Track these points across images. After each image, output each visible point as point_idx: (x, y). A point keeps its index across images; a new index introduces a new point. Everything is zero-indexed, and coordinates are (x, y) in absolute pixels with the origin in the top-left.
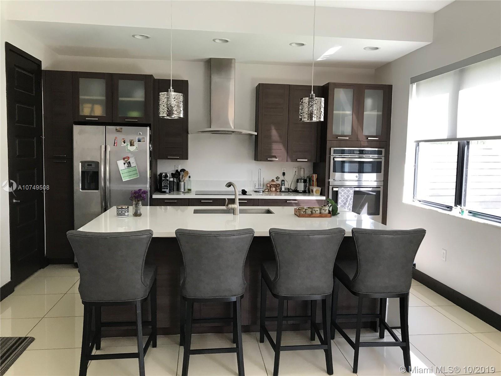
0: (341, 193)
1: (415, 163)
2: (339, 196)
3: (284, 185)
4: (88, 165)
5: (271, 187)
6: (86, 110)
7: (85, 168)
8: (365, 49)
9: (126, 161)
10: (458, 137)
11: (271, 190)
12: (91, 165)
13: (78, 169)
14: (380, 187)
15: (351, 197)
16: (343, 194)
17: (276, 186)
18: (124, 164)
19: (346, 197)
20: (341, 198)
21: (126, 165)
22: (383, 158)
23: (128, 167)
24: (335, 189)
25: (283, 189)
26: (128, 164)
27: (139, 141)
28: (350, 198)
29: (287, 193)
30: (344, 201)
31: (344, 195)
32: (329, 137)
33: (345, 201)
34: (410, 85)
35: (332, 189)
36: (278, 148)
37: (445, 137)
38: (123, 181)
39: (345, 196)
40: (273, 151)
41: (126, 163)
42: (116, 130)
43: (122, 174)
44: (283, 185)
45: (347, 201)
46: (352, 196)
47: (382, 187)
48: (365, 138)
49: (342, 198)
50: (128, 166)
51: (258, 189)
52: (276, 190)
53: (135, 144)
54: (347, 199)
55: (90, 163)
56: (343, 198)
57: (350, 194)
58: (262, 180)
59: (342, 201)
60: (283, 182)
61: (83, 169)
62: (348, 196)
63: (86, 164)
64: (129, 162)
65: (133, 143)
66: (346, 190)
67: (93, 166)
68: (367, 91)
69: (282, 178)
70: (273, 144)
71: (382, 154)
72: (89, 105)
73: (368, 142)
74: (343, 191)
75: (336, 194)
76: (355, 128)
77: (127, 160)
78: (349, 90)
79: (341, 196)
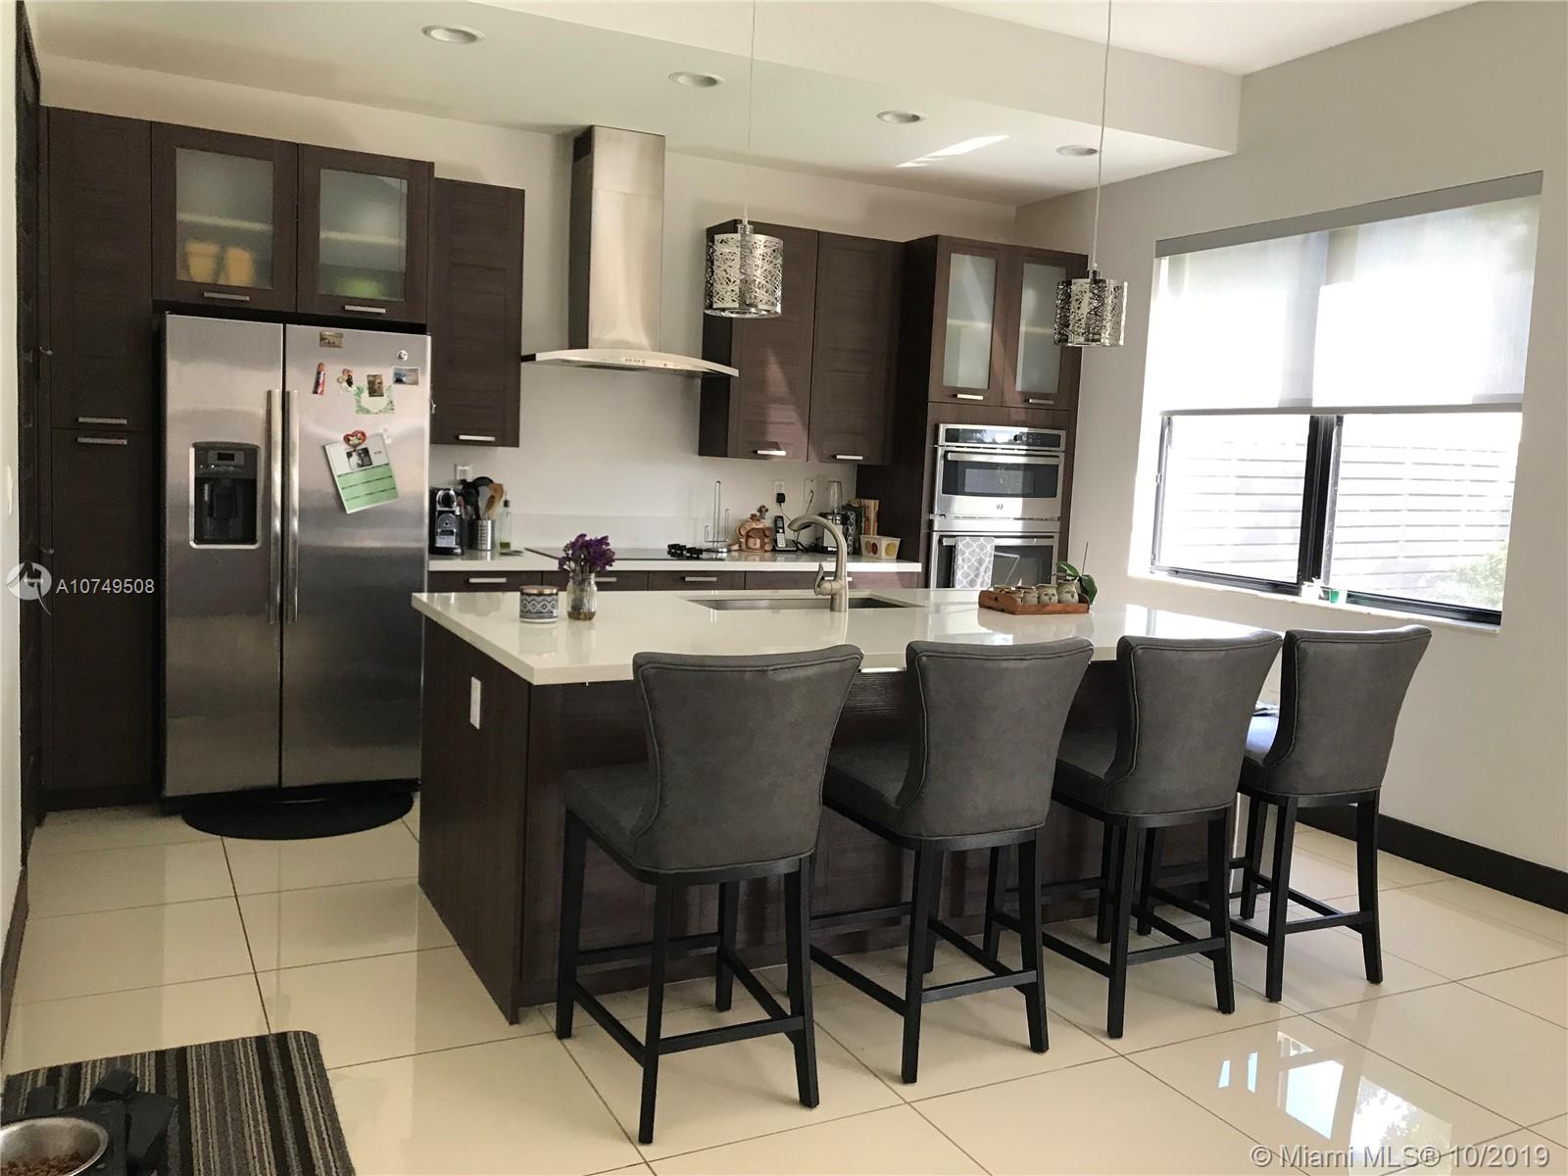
0: (964, 554)
1: (1159, 470)
2: (959, 560)
3: (784, 532)
4: (221, 457)
5: (750, 537)
6: (198, 264)
7: (207, 466)
8: (1059, 150)
9: (355, 446)
10: (1316, 404)
11: (751, 545)
12: (231, 457)
13: (182, 471)
14: (1053, 537)
15: (986, 563)
16: (967, 554)
17: (762, 533)
18: (349, 455)
19: (976, 564)
20: (963, 567)
21: (355, 458)
22: (1062, 456)
23: (362, 466)
24: (945, 542)
25: (781, 544)
26: (359, 455)
27: (399, 381)
28: (984, 566)
29: (793, 556)
30: (969, 575)
31: (969, 559)
32: (934, 394)
33: (972, 576)
34: (1155, 260)
35: (940, 541)
36: (784, 420)
37: (1275, 405)
38: (348, 512)
39: (973, 560)
40: (771, 428)
41: (354, 454)
42: (322, 339)
43: (343, 489)
44: (781, 531)
45: (977, 576)
46: (989, 562)
47: (1057, 536)
48: (1019, 399)
49: (966, 567)
50: (360, 462)
51: (714, 542)
52: (763, 545)
53: (384, 390)
54: (978, 569)
55: (225, 452)
56: (969, 567)
57: (985, 555)
58: (723, 515)
59: (966, 575)
60: (780, 524)
61: (201, 472)
62: (981, 562)
63: (212, 455)
64: (366, 451)
65: (379, 387)
66: (975, 544)
67: (240, 459)
68: (1030, 270)
69: (774, 510)
70: (772, 405)
71: (1059, 446)
72: (212, 249)
73: (1026, 412)
74: (968, 545)
75: (949, 555)
76: (997, 366)
77: (360, 444)
78: (985, 260)
79: (963, 560)
